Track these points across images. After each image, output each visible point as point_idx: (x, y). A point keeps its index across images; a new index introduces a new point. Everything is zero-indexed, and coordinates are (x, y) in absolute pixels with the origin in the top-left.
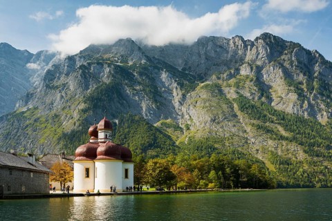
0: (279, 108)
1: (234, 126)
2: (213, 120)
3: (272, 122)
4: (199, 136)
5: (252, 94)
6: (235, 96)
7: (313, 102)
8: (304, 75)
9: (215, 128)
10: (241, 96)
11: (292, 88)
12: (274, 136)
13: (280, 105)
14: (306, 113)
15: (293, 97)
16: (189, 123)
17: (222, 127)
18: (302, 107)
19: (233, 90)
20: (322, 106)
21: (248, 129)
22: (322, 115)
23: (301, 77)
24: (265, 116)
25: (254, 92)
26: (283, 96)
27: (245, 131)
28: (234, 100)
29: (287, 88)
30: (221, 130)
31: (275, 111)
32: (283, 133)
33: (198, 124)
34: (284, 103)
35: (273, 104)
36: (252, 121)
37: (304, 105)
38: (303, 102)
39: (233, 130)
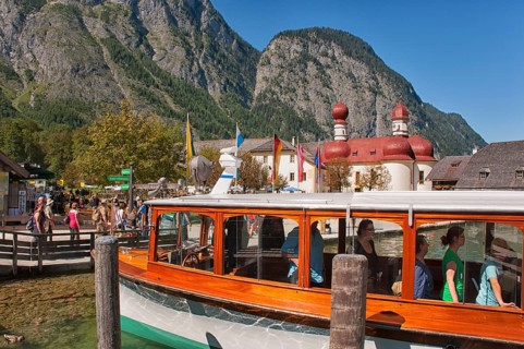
0: (163, 65)
1: (107, 85)
2: (76, 71)
3: (157, 87)
4: (53, 94)
5: (127, 37)
6: (104, 35)
7: (203, 67)
8: (192, 24)
9: (78, 84)
10: (113, 37)
11: (178, 39)
12: (162, 110)
13: (164, 61)
14: (196, 80)
15: (180, 52)
16: (32, 68)
17: (89, 84)
18: (191, 70)
19: (100, 24)
20: (214, 74)
21: (127, 93)
22: (214, 86)
23: (188, 27)
24: (147, 76)
25: (130, 34)
26: (168, 48)
27: (123, 97)
28: (102, 40)
29: (172, 37)
30: (88, 89)
31: (160, 70)
32: (173, 106)
33: (50, 73)
34: (169, 61)
35: (154, 58)
36: (132, 81)
37: (193, 68)
38: (192, 64)
39: (107, 91)
